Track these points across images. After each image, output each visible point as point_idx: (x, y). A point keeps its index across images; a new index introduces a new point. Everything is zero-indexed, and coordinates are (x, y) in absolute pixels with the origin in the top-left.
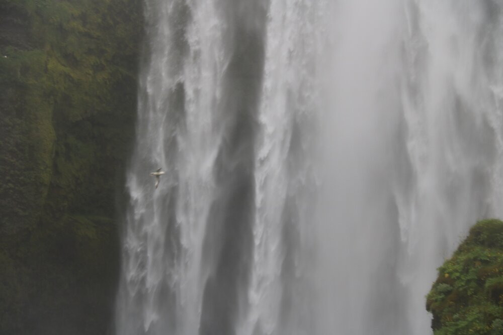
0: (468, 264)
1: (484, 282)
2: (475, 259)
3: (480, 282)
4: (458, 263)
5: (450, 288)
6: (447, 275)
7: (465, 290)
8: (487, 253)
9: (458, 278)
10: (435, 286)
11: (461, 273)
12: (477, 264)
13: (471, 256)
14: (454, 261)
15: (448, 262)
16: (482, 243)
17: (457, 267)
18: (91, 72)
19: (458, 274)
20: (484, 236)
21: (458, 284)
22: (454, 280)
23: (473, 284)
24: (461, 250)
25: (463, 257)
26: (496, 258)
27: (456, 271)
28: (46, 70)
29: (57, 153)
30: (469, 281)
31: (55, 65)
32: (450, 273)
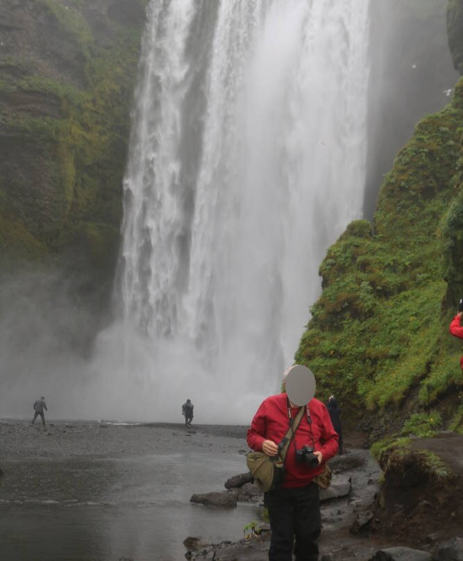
0: (346, 248)
1: (356, 259)
2: (351, 244)
3: (354, 259)
4: (340, 247)
5: (335, 262)
6: (333, 254)
7: (344, 264)
8: (358, 241)
9: (340, 256)
10: (325, 261)
11: (342, 253)
12: (352, 248)
13: (348, 242)
14: (337, 245)
15: (333, 246)
16: (355, 235)
17: (339, 249)
18: (98, 135)
19: (339, 254)
20: (356, 230)
21: (339, 259)
22: (337, 257)
23: (349, 260)
24: (341, 239)
25: (343, 243)
26: (364, 244)
27: (338, 251)
28: (70, 133)
29: (76, 185)
30: (346, 258)
31: (77, 130)
32: (335, 253)
